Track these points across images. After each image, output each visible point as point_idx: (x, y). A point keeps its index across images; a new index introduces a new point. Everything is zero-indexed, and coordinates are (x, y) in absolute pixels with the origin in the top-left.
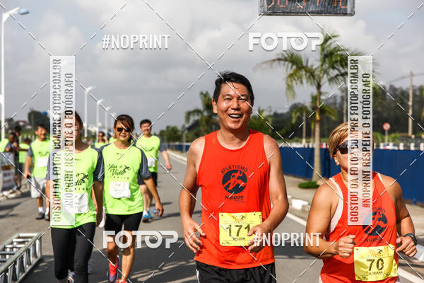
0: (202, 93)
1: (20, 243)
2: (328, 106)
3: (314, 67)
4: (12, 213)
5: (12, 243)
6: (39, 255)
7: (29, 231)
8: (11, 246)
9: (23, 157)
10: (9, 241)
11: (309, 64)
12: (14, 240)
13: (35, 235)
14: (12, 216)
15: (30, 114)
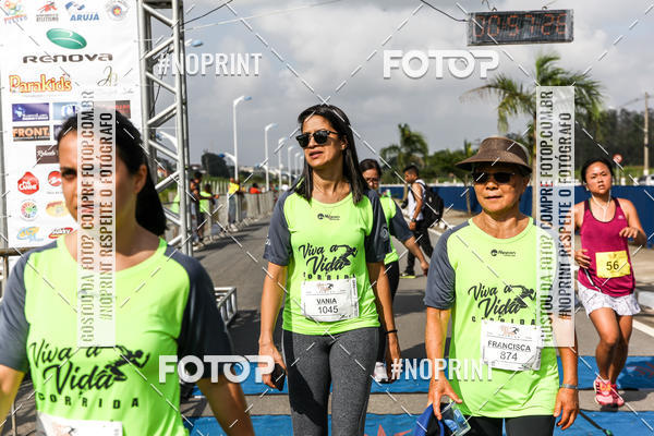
0: (400, 126)
3: (529, 94)
6: (234, 309)
9: (204, 206)
11: (524, 90)
13: (230, 288)
15: (203, 157)
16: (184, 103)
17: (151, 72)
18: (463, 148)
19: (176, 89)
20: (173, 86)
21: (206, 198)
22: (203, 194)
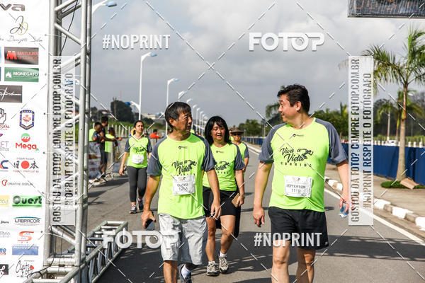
1: (108, 230)
2: (414, 104)
3: (401, 65)
4: (97, 201)
5: (100, 230)
7: (114, 219)
8: (99, 233)
9: (109, 147)
10: (98, 227)
11: (396, 62)
12: (102, 227)
13: (122, 223)
14: (99, 203)
15: (112, 104)
16: (88, 53)
17: (60, 24)
18: (339, 109)
19: (82, 40)
20: (79, 38)
21: (110, 140)
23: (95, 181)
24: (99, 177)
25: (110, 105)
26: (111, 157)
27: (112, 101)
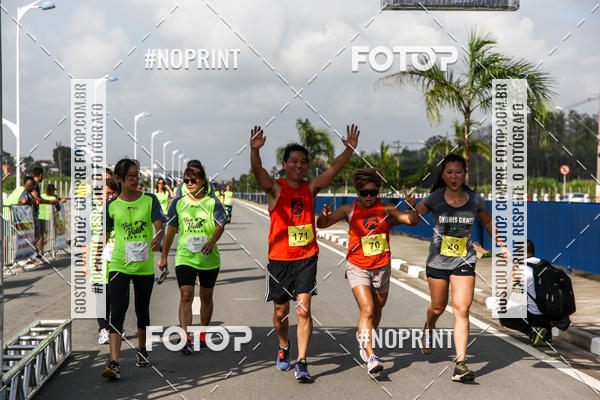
0: (300, 122)
1: (41, 333)
3: (461, 84)
4: (29, 291)
5: (29, 333)
6: (67, 350)
7: (53, 317)
8: (27, 338)
10: (26, 330)
11: (454, 80)
12: (32, 329)
13: (61, 322)
14: (31, 294)
15: (56, 152)
18: (379, 151)
22: (44, 196)
23: (28, 263)
24: (34, 257)
25: (52, 153)
26: (51, 228)
27: (56, 147)
